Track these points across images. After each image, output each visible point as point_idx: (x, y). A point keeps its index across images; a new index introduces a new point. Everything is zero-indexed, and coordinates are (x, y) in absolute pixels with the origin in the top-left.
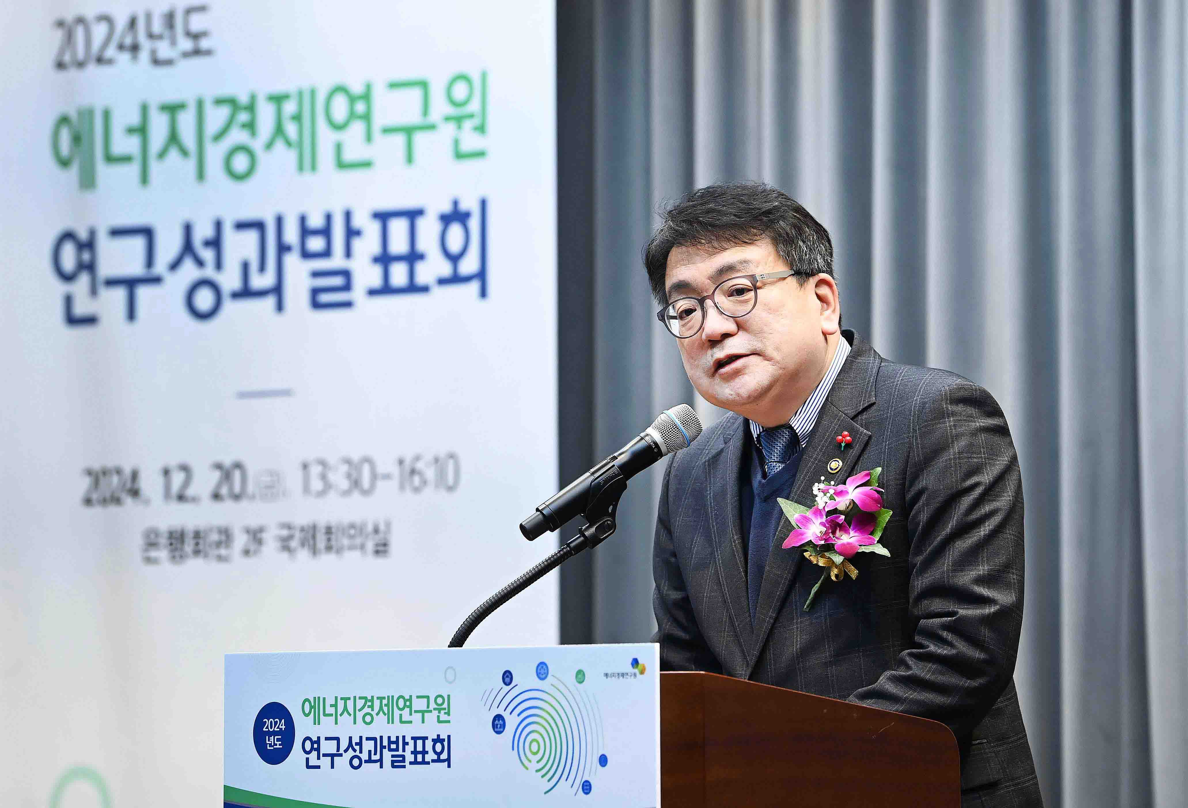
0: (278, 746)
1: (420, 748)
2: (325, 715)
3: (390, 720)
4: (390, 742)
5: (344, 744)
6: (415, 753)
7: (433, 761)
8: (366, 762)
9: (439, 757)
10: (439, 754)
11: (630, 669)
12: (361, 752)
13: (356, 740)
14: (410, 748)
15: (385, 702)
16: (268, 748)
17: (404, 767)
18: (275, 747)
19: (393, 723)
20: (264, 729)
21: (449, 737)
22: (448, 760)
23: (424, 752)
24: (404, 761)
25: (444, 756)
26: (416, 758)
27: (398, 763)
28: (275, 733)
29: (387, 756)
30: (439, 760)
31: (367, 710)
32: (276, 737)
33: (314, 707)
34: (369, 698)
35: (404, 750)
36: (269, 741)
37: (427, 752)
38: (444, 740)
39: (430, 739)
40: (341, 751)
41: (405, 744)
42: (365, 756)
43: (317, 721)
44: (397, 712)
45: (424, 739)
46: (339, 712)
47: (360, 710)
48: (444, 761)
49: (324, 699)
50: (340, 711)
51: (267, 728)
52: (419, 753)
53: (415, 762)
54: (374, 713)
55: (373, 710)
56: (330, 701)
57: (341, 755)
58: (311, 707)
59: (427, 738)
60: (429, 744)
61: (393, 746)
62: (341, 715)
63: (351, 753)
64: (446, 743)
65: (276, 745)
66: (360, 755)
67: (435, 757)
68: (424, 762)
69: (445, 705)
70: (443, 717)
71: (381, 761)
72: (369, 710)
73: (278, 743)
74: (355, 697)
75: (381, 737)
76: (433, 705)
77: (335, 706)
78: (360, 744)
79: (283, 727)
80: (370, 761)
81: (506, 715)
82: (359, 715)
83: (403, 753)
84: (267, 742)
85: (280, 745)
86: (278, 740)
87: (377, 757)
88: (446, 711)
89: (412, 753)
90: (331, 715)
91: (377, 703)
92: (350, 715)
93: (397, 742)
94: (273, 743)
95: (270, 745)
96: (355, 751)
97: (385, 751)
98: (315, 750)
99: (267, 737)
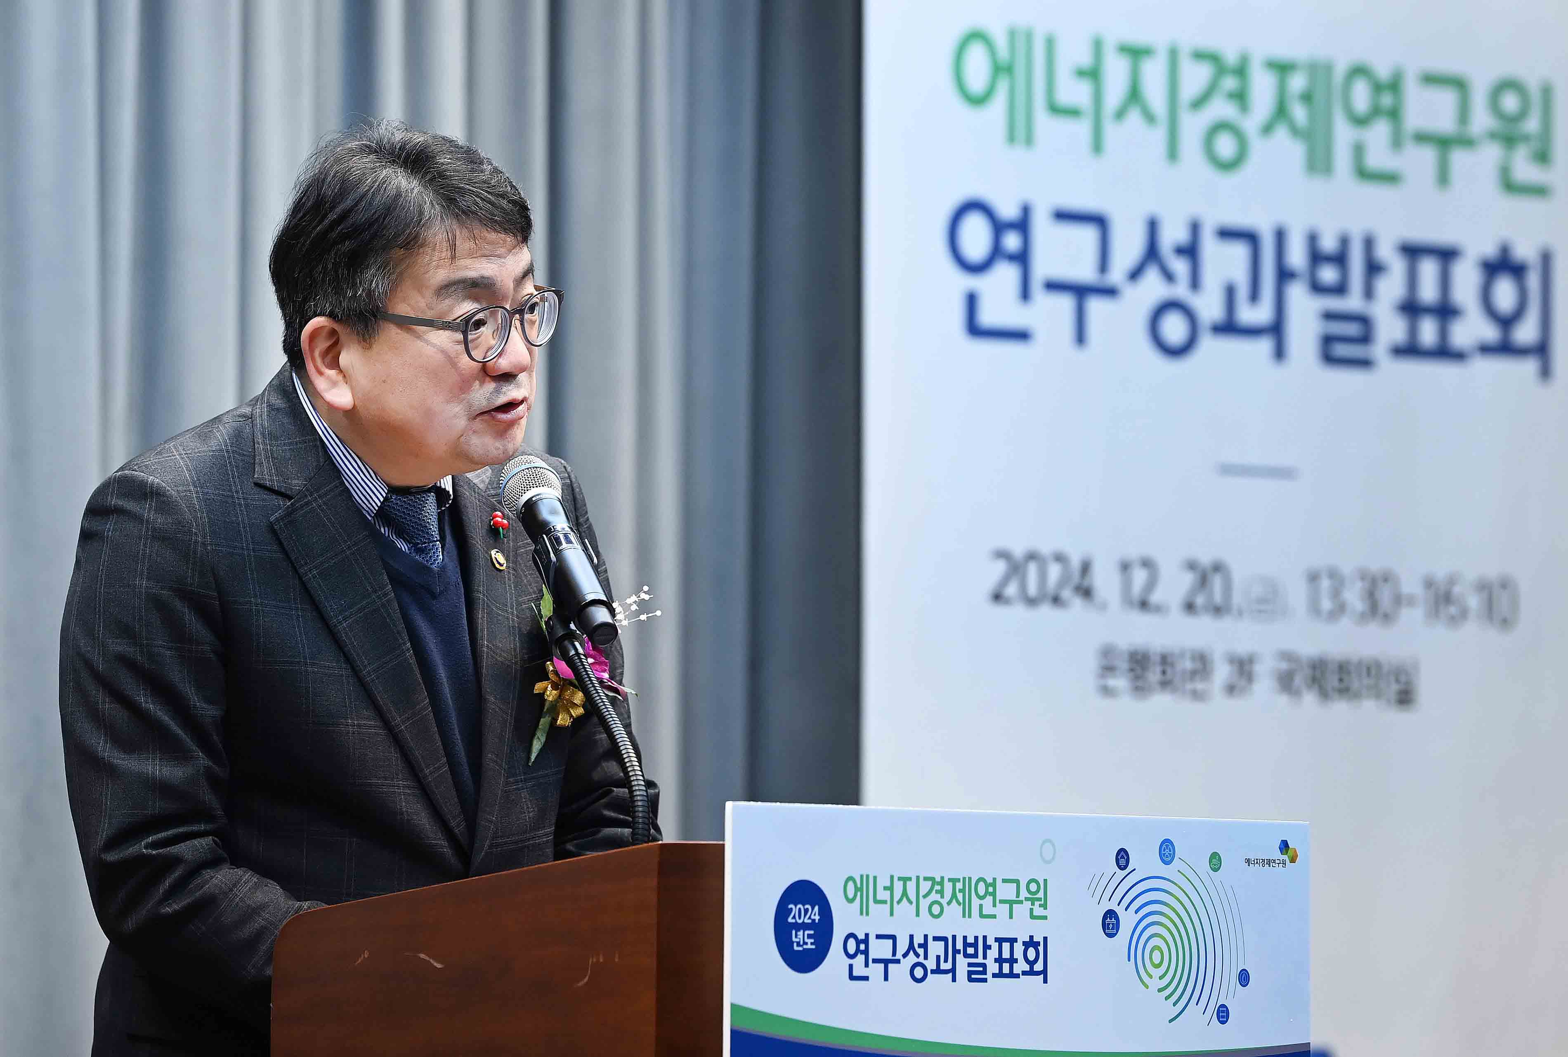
0: (809, 946)
1: (1006, 955)
2: (876, 902)
3: (967, 913)
4: (966, 945)
5: (903, 946)
6: (1000, 960)
7: (1025, 973)
8: (933, 972)
9: (1032, 968)
10: (1032, 964)
11: (1277, 855)
12: (926, 958)
13: (918, 940)
14: (993, 953)
15: (959, 886)
16: (796, 948)
17: (985, 980)
18: (805, 947)
19: (970, 916)
20: (790, 920)
21: (1045, 939)
22: (1044, 972)
23: (1012, 961)
24: (984, 972)
25: (1038, 967)
26: (1001, 968)
27: (977, 975)
28: (804, 926)
29: (962, 963)
30: (1031, 973)
31: (934, 896)
32: (807, 932)
33: (861, 889)
34: (938, 879)
35: (985, 957)
36: (796, 937)
37: (1016, 961)
38: (1038, 943)
39: (1020, 943)
40: (899, 956)
41: (987, 947)
42: (931, 964)
43: (864, 911)
44: (976, 902)
45: (1012, 941)
46: (896, 899)
47: (925, 896)
48: (1038, 973)
49: (875, 878)
50: (897, 897)
51: (794, 917)
52: (1006, 960)
53: (1000, 975)
54: (944, 902)
55: (942, 897)
56: (884, 881)
57: (898, 961)
58: (857, 889)
59: (1015, 940)
60: (1019, 948)
61: (971, 951)
62: (898, 902)
63: (912, 959)
64: (1041, 948)
65: (807, 944)
66: (925, 962)
67: (1027, 968)
68: (1012, 975)
69: (1041, 895)
70: (1038, 911)
71: (953, 971)
72: (937, 897)
73: (809, 941)
74: (918, 877)
75: (954, 937)
76: (1024, 893)
77: (890, 888)
78: (924, 946)
79: (817, 918)
80: (938, 971)
81: (1120, 911)
82: (924, 904)
83: (984, 961)
84: (794, 939)
85: (812, 944)
86: (809, 936)
87: (948, 966)
88: (1042, 902)
89: (996, 960)
90: (885, 902)
91: (948, 887)
92: (911, 903)
93: (975, 945)
94: (803, 940)
95: (798, 944)
96: (918, 955)
97: (960, 957)
98: (862, 952)
99: (794, 932)
